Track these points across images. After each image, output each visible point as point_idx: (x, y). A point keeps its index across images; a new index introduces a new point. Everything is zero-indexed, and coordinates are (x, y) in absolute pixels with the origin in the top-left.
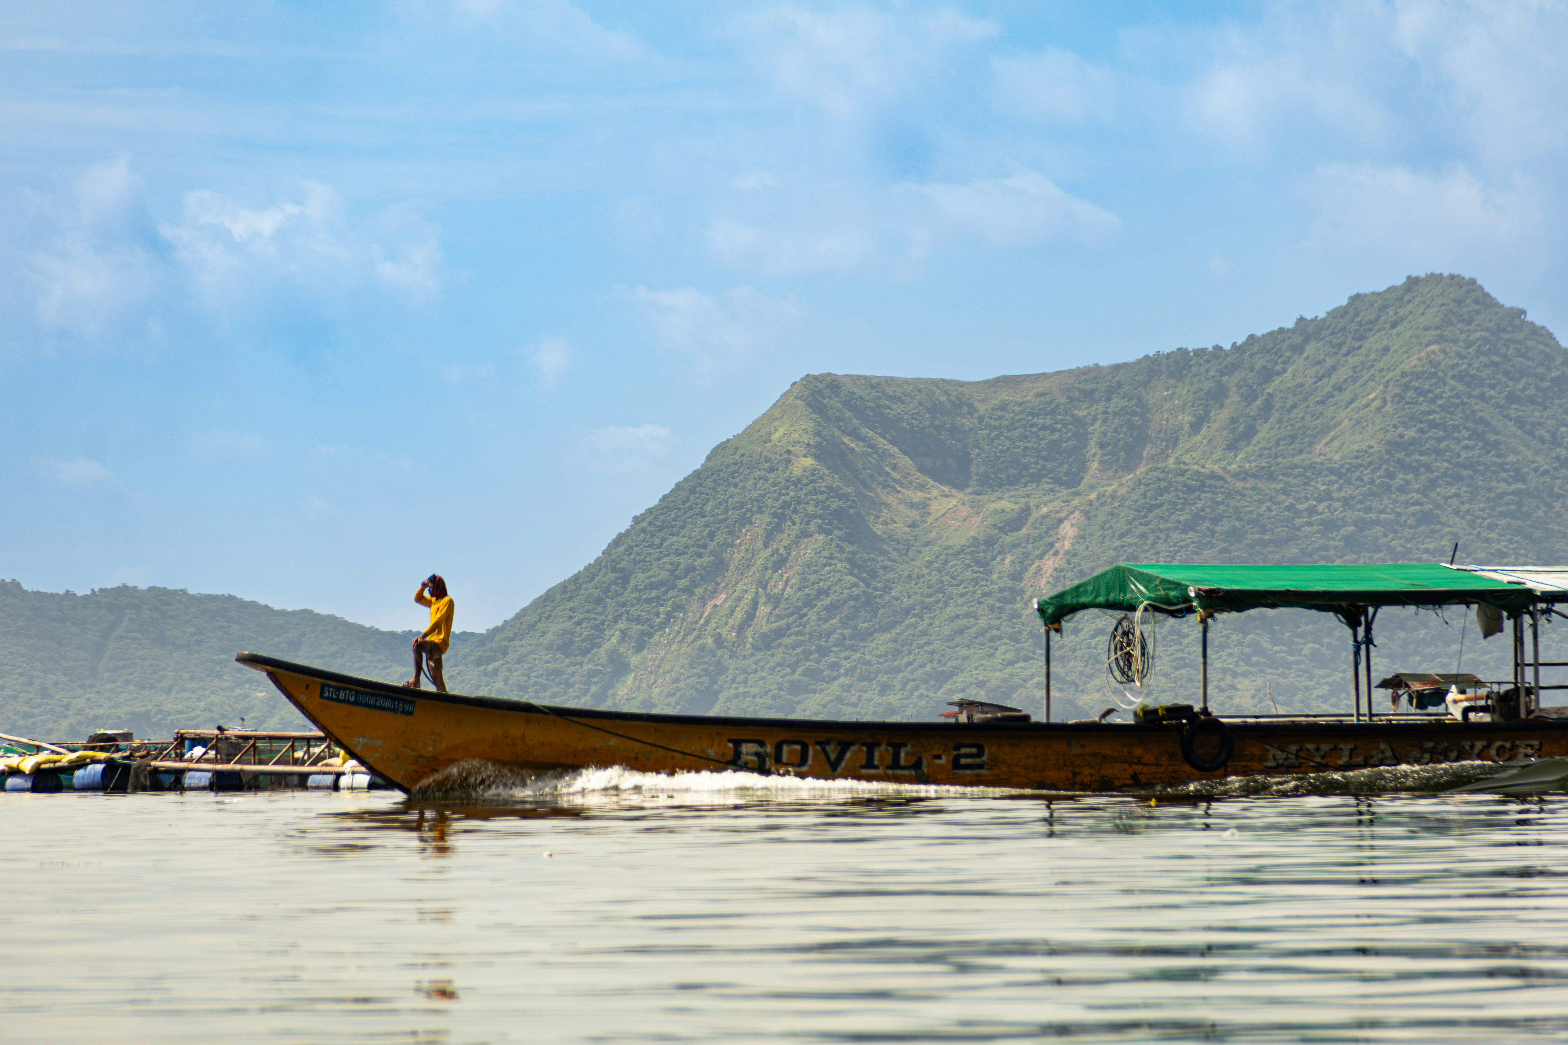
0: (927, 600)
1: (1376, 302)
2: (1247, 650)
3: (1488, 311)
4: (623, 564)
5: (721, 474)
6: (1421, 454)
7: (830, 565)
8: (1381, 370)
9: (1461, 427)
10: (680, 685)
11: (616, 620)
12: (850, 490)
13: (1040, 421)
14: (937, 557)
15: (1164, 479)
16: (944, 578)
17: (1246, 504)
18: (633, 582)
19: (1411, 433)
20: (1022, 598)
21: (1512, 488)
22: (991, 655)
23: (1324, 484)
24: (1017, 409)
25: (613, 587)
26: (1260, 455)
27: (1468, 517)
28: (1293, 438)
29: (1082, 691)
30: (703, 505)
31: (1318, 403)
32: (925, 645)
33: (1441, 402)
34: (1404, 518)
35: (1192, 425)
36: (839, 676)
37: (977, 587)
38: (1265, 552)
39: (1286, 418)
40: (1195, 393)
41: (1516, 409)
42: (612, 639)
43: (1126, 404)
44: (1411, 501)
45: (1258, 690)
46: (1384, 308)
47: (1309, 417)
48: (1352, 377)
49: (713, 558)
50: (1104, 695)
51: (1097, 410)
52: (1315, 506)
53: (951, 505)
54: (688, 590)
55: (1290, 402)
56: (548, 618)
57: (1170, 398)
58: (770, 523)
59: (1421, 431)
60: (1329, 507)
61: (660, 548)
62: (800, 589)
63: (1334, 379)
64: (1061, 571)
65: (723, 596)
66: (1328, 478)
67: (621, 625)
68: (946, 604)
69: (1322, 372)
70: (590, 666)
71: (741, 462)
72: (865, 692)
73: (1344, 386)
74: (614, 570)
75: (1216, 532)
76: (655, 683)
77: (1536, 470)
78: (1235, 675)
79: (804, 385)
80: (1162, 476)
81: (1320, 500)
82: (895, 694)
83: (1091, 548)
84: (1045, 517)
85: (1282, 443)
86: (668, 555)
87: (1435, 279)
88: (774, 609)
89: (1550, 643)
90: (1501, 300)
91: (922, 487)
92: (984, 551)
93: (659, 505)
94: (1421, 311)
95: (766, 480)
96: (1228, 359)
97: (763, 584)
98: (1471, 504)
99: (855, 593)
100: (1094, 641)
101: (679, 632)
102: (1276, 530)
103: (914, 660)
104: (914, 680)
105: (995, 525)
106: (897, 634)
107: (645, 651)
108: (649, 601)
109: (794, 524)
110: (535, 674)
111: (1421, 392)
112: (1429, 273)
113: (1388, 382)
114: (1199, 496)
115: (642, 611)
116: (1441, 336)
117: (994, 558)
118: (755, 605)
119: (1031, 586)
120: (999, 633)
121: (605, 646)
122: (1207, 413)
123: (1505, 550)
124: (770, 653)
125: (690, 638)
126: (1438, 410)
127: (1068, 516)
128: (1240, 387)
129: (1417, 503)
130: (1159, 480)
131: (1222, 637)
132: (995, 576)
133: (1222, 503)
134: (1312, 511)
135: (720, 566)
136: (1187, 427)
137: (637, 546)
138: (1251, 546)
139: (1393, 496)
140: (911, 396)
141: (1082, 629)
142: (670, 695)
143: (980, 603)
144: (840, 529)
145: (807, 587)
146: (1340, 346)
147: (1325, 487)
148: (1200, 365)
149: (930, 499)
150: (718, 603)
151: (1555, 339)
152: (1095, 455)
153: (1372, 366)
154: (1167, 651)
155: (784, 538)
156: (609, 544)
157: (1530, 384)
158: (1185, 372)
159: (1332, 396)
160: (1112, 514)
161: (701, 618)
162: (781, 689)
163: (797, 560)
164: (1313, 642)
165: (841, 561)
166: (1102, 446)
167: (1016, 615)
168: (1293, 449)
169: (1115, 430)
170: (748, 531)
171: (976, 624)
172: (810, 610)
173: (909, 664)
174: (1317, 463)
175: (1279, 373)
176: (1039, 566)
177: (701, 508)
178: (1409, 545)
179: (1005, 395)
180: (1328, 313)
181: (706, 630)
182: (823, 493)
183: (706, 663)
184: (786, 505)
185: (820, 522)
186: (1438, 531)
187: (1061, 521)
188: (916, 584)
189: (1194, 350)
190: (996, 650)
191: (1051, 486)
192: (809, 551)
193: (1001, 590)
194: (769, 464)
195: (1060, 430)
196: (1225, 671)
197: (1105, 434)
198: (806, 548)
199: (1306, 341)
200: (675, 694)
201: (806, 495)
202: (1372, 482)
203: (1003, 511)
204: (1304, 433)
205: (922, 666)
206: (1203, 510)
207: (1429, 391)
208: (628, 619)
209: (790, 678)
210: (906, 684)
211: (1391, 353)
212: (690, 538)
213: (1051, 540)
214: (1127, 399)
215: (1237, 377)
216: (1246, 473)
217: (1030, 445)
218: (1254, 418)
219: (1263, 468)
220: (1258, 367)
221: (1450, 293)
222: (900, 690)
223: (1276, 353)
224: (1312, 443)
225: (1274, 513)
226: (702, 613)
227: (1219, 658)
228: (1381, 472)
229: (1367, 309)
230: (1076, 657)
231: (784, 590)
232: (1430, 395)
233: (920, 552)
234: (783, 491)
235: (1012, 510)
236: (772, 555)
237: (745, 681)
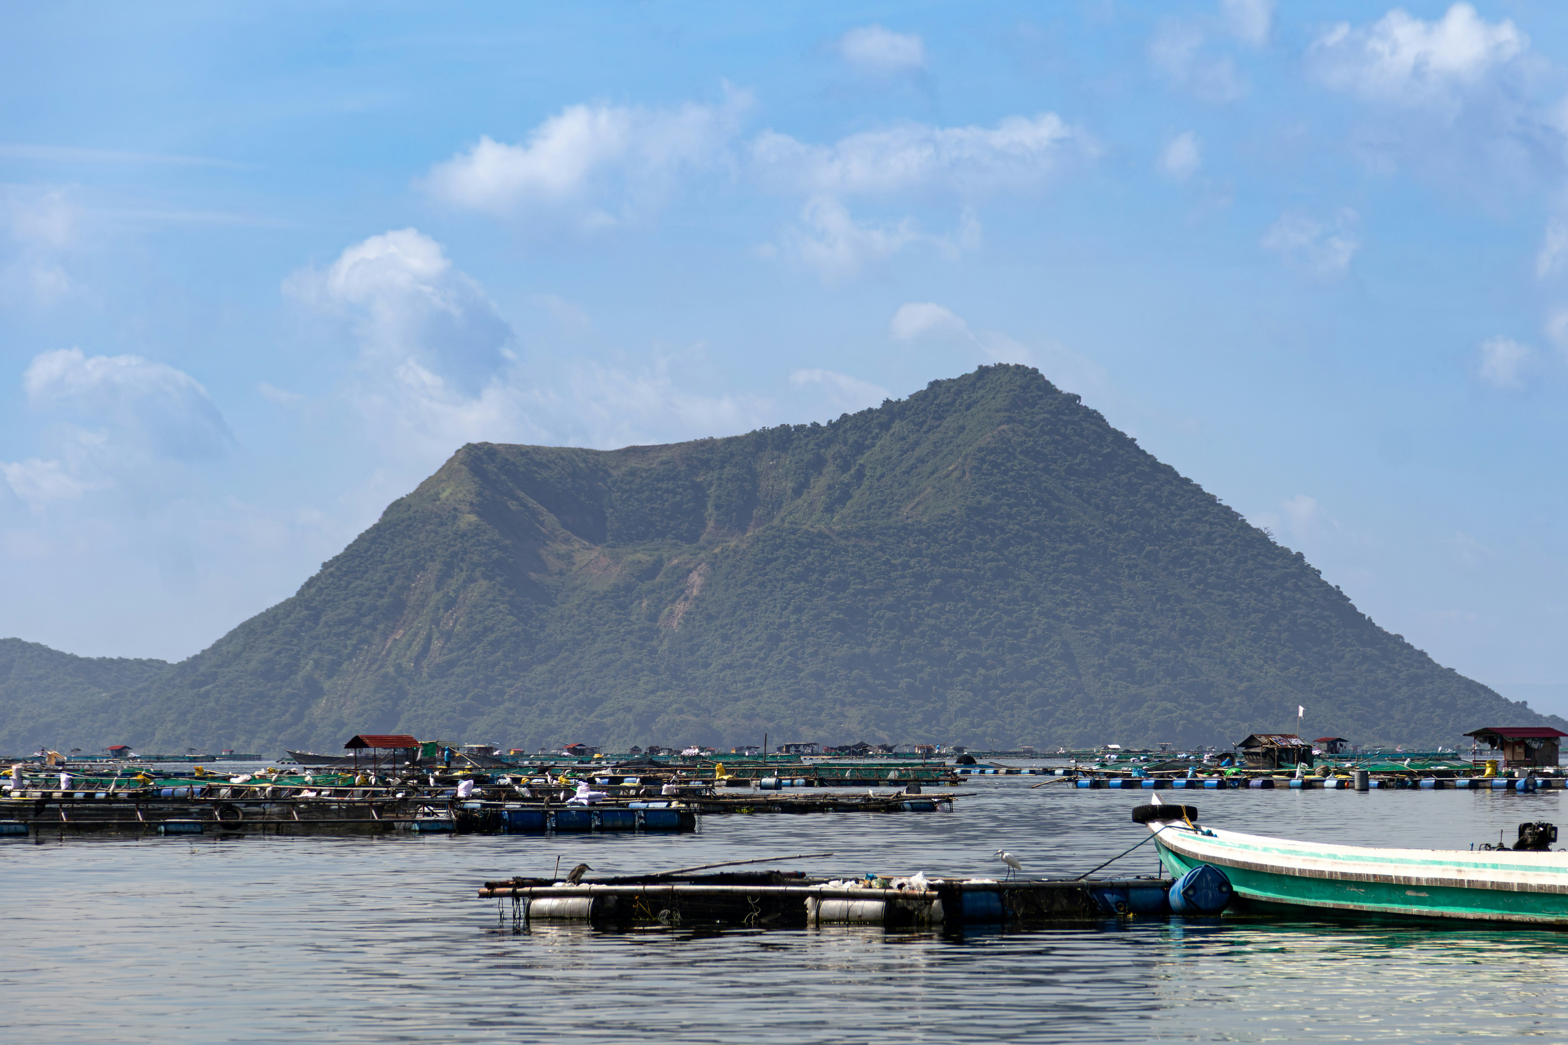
0: (577, 637)
1: (952, 387)
2: (854, 683)
3: (1048, 396)
4: (314, 604)
5: (398, 527)
6: (996, 518)
7: (493, 606)
8: (958, 446)
9: (1029, 495)
10: (368, 707)
11: (310, 650)
12: (508, 542)
13: (664, 486)
14: (585, 601)
15: (779, 537)
16: (592, 619)
17: (849, 559)
18: (324, 619)
19: (987, 500)
20: (658, 637)
21: (1073, 548)
22: (634, 685)
23: (915, 543)
24: (644, 475)
25: (307, 623)
26: (854, 517)
27: (1036, 572)
28: (884, 502)
29: (714, 716)
30: (383, 553)
31: (904, 473)
32: (577, 675)
33: (1011, 474)
34: (982, 572)
35: (793, 490)
36: (504, 701)
37: (620, 627)
38: (866, 599)
39: (876, 484)
40: (797, 463)
41: (1074, 480)
42: (307, 666)
43: (738, 471)
44: (988, 558)
45: (864, 717)
46: (959, 393)
47: (896, 485)
48: (933, 451)
49: (392, 599)
50: (735, 719)
51: (712, 476)
52: (908, 561)
53: (592, 557)
54: (373, 627)
55: (879, 471)
56: (251, 648)
57: (775, 467)
58: (441, 570)
59: (996, 498)
60: (919, 562)
61: (345, 590)
62: (468, 627)
63: (917, 452)
64: (691, 614)
65: (401, 632)
66: (918, 538)
67: (315, 655)
68: (594, 641)
69: (906, 446)
70: (288, 690)
71: (415, 517)
72: (527, 714)
73: (926, 459)
74: (307, 608)
75: (825, 582)
76: (344, 705)
77: (1092, 533)
78: (843, 704)
79: (467, 452)
80: (777, 534)
81: (912, 556)
82: (553, 717)
83: (716, 595)
84: (676, 567)
85: (873, 507)
86: (353, 596)
87: (1003, 368)
88: (445, 643)
89: (1108, 680)
90: (1059, 387)
91: (566, 541)
92: (624, 596)
93: (344, 553)
94: (991, 396)
95: (437, 533)
96: (825, 435)
97: (436, 622)
98: (1039, 561)
99: (516, 630)
100: (722, 675)
101: (364, 662)
102: (876, 581)
103: (569, 689)
104: (569, 705)
105: (633, 574)
106: (553, 666)
107: (335, 678)
108: (337, 635)
109: (462, 571)
110: (242, 696)
111: (995, 465)
112: (997, 364)
113: (966, 456)
114: (809, 552)
115: (332, 644)
116: (1010, 417)
117: (632, 602)
118: (429, 639)
119: (665, 627)
120: (641, 666)
121: (301, 673)
122: (807, 480)
123: (1068, 600)
124: (443, 680)
125: (374, 667)
126: (1010, 480)
127: (696, 567)
128: (836, 459)
129: (992, 560)
130: (774, 537)
131: (831, 671)
132: (633, 618)
133: (829, 558)
134: (905, 566)
135: (399, 606)
136: (790, 493)
137: (327, 588)
138: (855, 595)
139: (973, 553)
140: (555, 464)
141: (711, 664)
142: (359, 715)
143: (624, 640)
144: (501, 576)
145: (475, 624)
146: (922, 424)
147: (915, 545)
148: (801, 439)
149: (573, 551)
150: (397, 638)
151: (1105, 421)
152: (711, 515)
153: (951, 442)
154: (785, 683)
155: (454, 583)
156: (302, 586)
157: (1085, 459)
158: (787, 445)
159: (916, 467)
160: (734, 566)
161: (383, 650)
162: (454, 711)
163: (465, 602)
164: (908, 678)
165: (503, 603)
166: (717, 507)
167: (653, 651)
168: (884, 513)
169: (729, 494)
170: (422, 576)
171: (621, 658)
172: (477, 645)
173: (564, 691)
174: (908, 525)
175: (869, 447)
176: (671, 609)
177: (381, 557)
178: (987, 596)
179: (633, 463)
180: (911, 396)
181: (387, 661)
182: (485, 544)
183: (389, 688)
184: (454, 555)
185: (484, 569)
186: (1012, 583)
187: (690, 571)
188: (567, 623)
189: (795, 427)
190: (639, 680)
191: (675, 541)
192: (475, 594)
193: (641, 630)
194: (438, 519)
195: (681, 494)
196: (835, 701)
197: (719, 497)
198: (472, 591)
199: (892, 420)
200: (362, 715)
201: (472, 546)
202: (955, 541)
203: (640, 562)
204: (892, 499)
205: (576, 694)
206: (813, 563)
207: (1002, 464)
208: (320, 650)
209: (462, 702)
210: (563, 708)
211: (966, 431)
212: (372, 581)
213: (682, 587)
214: (738, 467)
215: (831, 451)
216: (849, 533)
217: (655, 506)
218: (848, 485)
219: (862, 528)
220: (851, 441)
221: (1017, 380)
222: (557, 714)
223: (866, 430)
224: (899, 507)
225: (873, 567)
226: (384, 646)
227: (830, 690)
228: (963, 533)
229: (944, 394)
230: (707, 687)
231: (454, 627)
232: (1003, 468)
233: (568, 596)
234: (452, 543)
235: (647, 561)
236: (443, 597)
237: (423, 705)
